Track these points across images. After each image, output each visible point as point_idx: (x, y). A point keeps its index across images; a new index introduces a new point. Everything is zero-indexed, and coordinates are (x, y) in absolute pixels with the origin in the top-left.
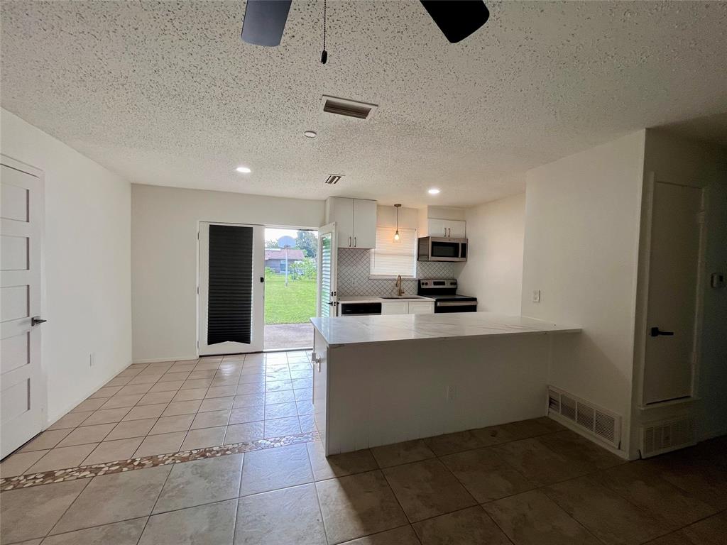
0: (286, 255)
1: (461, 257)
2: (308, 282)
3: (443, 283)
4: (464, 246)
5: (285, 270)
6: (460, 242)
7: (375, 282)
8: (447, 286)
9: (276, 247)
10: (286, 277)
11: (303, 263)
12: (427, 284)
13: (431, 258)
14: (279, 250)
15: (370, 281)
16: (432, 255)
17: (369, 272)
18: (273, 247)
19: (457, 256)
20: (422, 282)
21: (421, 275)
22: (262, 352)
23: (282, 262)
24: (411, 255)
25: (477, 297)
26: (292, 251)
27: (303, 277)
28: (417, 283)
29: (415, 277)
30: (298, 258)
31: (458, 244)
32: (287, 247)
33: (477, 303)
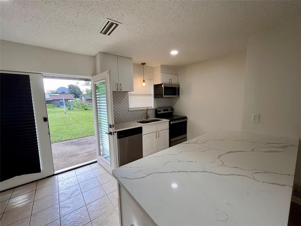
0: (63, 97)
1: (178, 95)
2: (78, 111)
3: (167, 110)
4: (179, 89)
5: (63, 105)
6: (177, 87)
7: (132, 112)
8: (169, 111)
9: (56, 93)
10: (64, 108)
11: (73, 101)
12: (160, 111)
13: (164, 96)
14: (59, 95)
15: (129, 112)
16: (165, 95)
17: (128, 106)
18: (55, 93)
19: (176, 95)
20: (158, 110)
21: (156, 106)
22: (54, 175)
23: (61, 101)
24: (150, 95)
25: (187, 116)
26: (66, 95)
27: (74, 108)
28: (154, 111)
29: (153, 107)
30: (70, 98)
31: (176, 88)
32: (63, 93)
33: (187, 119)
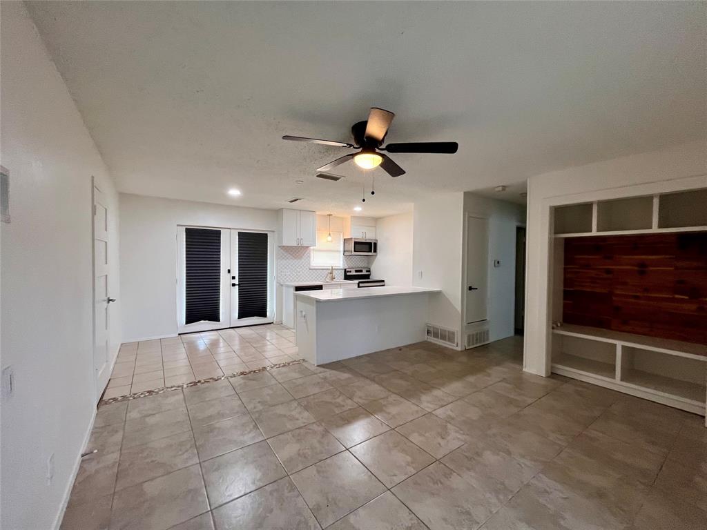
1: (374, 252)
3: (361, 271)
4: (375, 244)
6: (373, 242)
7: (314, 271)
8: (364, 273)
12: (350, 272)
13: (353, 253)
15: (310, 271)
16: (355, 251)
17: (309, 264)
19: (371, 251)
20: (347, 270)
21: (346, 266)
24: (338, 251)
25: (386, 280)
28: (343, 271)
29: (342, 267)
33: (385, 283)
